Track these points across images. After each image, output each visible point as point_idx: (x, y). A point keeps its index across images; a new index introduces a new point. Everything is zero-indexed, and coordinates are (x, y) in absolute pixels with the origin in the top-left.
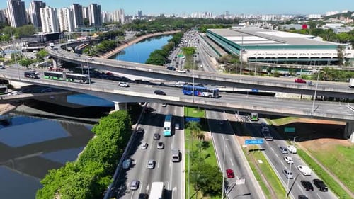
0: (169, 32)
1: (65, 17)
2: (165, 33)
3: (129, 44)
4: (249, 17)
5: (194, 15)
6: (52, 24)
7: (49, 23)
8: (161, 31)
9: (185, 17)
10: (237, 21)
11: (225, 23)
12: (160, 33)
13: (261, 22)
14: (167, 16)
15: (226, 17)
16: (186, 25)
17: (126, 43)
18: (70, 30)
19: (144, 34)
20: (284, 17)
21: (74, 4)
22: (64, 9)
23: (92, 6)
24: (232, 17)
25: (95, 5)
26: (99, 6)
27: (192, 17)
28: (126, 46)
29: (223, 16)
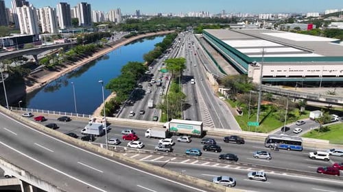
0: (163, 32)
1: (46, 16)
2: (158, 33)
3: (114, 47)
4: (246, 16)
5: (191, 14)
6: (30, 25)
7: (28, 23)
8: (155, 32)
9: (182, 16)
10: (235, 20)
11: (223, 22)
12: (154, 34)
13: (260, 21)
14: (165, 15)
15: (222, 16)
16: (182, 24)
17: (110, 46)
18: (52, 31)
19: (135, 35)
20: (281, 16)
21: (61, 3)
22: (45, 9)
23: (81, 5)
24: (229, 16)
25: (84, 4)
26: (89, 5)
27: (189, 16)
28: (109, 49)
29: (220, 14)
